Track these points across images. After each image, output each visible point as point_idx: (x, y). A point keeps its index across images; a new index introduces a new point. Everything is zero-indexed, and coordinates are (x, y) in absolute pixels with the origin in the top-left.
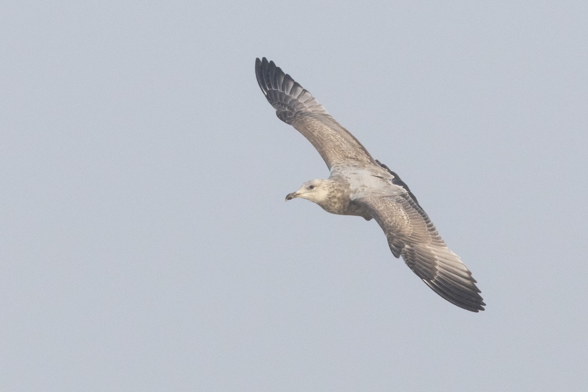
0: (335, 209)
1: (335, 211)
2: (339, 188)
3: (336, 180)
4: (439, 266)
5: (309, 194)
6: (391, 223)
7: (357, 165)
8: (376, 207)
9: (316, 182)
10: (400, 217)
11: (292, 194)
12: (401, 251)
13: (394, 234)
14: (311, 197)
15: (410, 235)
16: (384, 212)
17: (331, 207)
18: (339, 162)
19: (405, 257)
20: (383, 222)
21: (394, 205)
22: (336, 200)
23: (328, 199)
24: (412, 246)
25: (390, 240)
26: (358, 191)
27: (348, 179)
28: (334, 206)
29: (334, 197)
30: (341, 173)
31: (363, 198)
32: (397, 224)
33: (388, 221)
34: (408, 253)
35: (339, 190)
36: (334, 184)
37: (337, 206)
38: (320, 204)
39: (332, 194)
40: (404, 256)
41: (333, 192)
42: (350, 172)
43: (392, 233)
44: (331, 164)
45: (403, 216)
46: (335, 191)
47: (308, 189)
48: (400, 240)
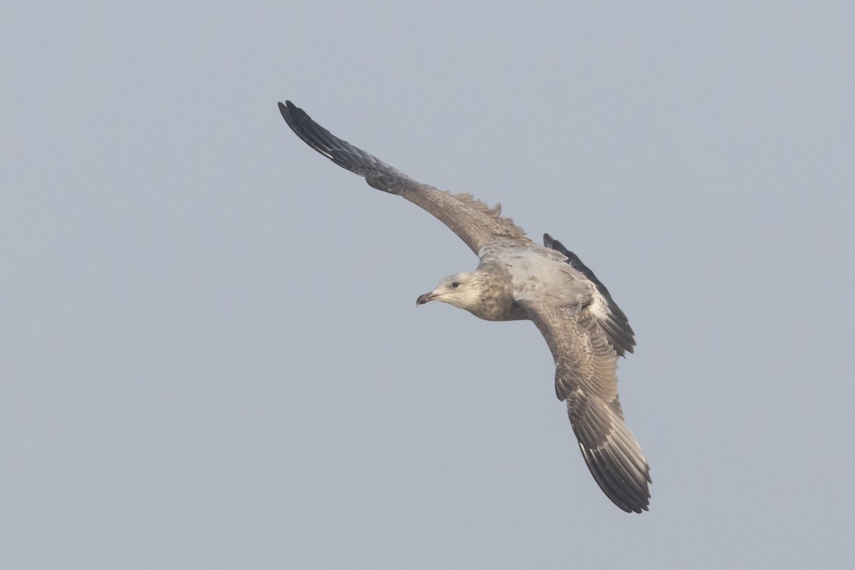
0: (492, 315)
1: (493, 318)
2: (496, 283)
3: (490, 271)
4: (612, 438)
5: (452, 295)
6: (567, 350)
7: (514, 244)
8: (550, 321)
9: (462, 277)
10: (581, 348)
11: (427, 295)
12: (569, 393)
13: (569, 368)
14: (454, 300)
15: (589, 379)
16: (561, 332)
17: (486, 313)
18: (488, 243)
19: (571, 404)
20: (556, 345)
21: (575, 327)
22: (492, 302)
23: (481, 302)
24: (586, 395)
25: (560, 372)
26: (525, 288)
27: (509, 268)
28: (490, 312)
29: (490, 298)
30: (497, 258)
31: (532, 302)
32: (575, 354)
33: (564, 346)
34: (577, 401)
35: (496, 286)
36: (488, 277)
37: (495, 309)
38: (469, 309)
39: (487, 294)
40: (570, 401)
41: (488, 290)
42: (510, 255)
43: (566, 364)
44: (478, 246)
45: (585, 347)
46: (491, 290)
47: (449, 287)
48: (574, 379)
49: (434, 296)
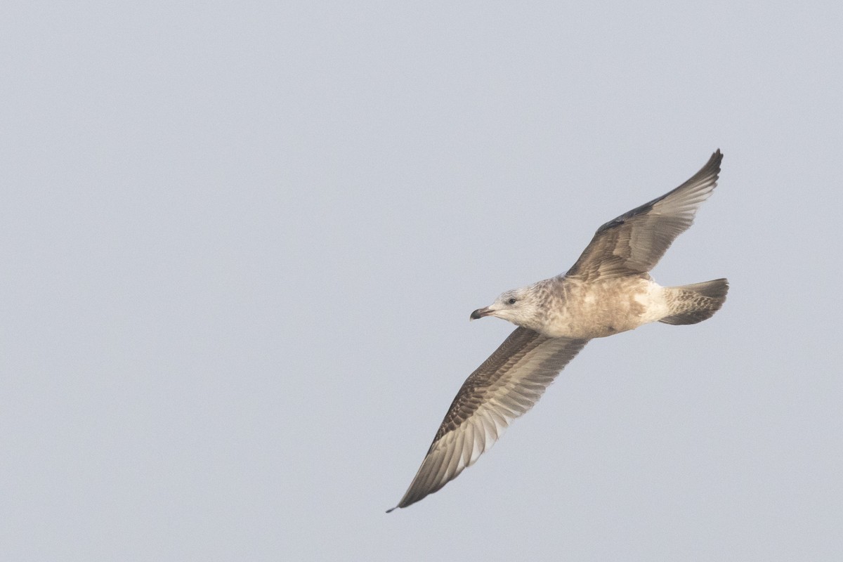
49: (489, 312)
